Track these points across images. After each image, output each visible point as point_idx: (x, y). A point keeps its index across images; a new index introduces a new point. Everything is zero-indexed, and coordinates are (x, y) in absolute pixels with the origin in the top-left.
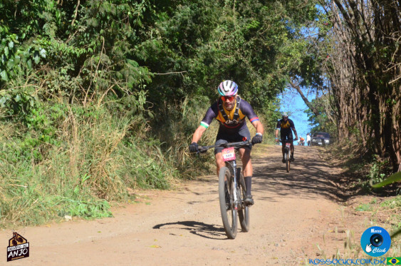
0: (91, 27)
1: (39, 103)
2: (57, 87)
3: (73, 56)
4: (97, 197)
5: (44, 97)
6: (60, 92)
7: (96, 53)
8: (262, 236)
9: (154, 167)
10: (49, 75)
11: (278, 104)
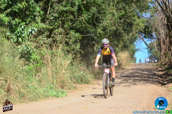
0: (56, 17)
1: (35, 50)
2: (42, 43)
3: (48, 30)
4: (60, 88)
5: (37, 47)
6: (43, 45)
7: (58, 28)
8: (130, 102)
9: (84, 75)
10: (38, 38)
11: (135, 46)
